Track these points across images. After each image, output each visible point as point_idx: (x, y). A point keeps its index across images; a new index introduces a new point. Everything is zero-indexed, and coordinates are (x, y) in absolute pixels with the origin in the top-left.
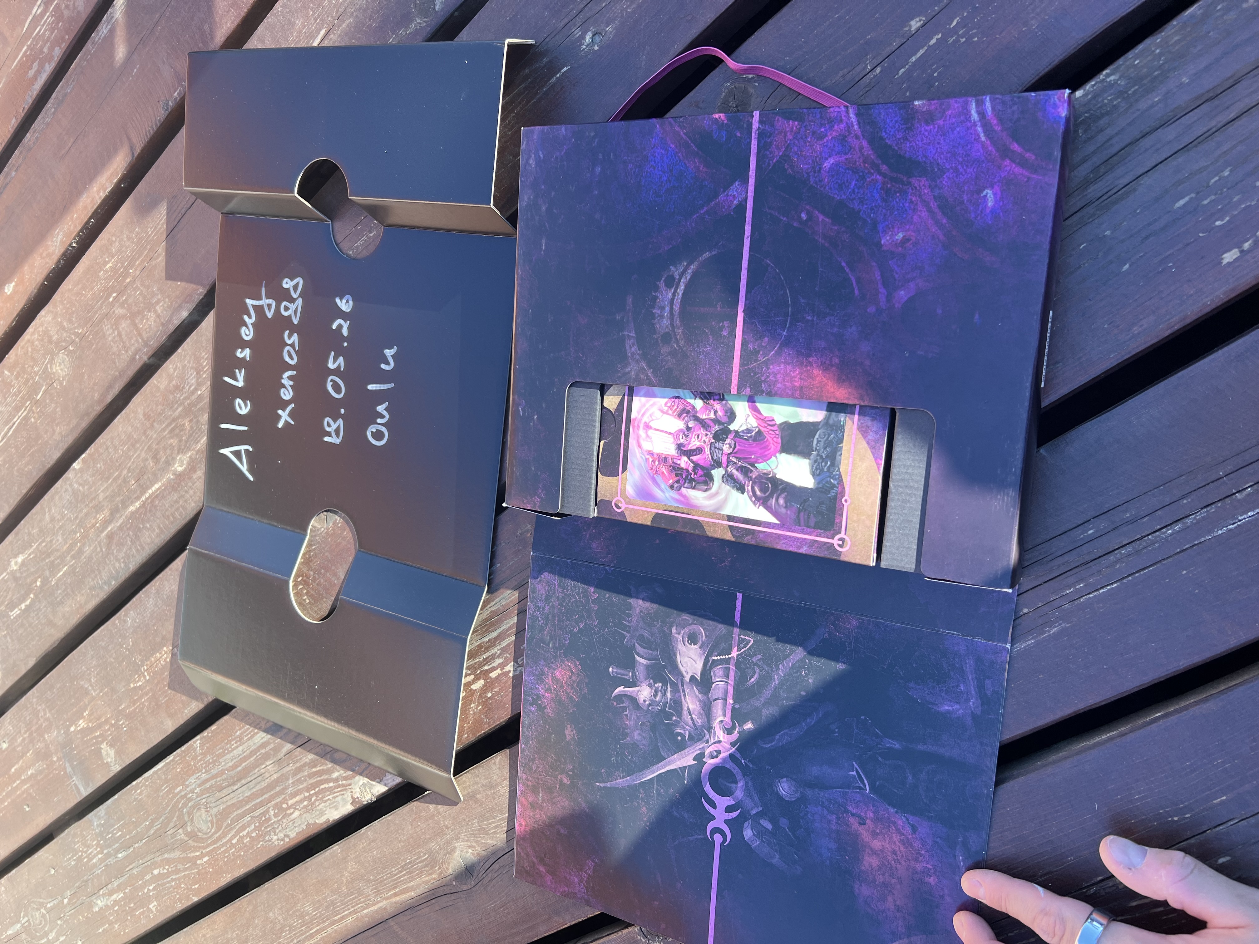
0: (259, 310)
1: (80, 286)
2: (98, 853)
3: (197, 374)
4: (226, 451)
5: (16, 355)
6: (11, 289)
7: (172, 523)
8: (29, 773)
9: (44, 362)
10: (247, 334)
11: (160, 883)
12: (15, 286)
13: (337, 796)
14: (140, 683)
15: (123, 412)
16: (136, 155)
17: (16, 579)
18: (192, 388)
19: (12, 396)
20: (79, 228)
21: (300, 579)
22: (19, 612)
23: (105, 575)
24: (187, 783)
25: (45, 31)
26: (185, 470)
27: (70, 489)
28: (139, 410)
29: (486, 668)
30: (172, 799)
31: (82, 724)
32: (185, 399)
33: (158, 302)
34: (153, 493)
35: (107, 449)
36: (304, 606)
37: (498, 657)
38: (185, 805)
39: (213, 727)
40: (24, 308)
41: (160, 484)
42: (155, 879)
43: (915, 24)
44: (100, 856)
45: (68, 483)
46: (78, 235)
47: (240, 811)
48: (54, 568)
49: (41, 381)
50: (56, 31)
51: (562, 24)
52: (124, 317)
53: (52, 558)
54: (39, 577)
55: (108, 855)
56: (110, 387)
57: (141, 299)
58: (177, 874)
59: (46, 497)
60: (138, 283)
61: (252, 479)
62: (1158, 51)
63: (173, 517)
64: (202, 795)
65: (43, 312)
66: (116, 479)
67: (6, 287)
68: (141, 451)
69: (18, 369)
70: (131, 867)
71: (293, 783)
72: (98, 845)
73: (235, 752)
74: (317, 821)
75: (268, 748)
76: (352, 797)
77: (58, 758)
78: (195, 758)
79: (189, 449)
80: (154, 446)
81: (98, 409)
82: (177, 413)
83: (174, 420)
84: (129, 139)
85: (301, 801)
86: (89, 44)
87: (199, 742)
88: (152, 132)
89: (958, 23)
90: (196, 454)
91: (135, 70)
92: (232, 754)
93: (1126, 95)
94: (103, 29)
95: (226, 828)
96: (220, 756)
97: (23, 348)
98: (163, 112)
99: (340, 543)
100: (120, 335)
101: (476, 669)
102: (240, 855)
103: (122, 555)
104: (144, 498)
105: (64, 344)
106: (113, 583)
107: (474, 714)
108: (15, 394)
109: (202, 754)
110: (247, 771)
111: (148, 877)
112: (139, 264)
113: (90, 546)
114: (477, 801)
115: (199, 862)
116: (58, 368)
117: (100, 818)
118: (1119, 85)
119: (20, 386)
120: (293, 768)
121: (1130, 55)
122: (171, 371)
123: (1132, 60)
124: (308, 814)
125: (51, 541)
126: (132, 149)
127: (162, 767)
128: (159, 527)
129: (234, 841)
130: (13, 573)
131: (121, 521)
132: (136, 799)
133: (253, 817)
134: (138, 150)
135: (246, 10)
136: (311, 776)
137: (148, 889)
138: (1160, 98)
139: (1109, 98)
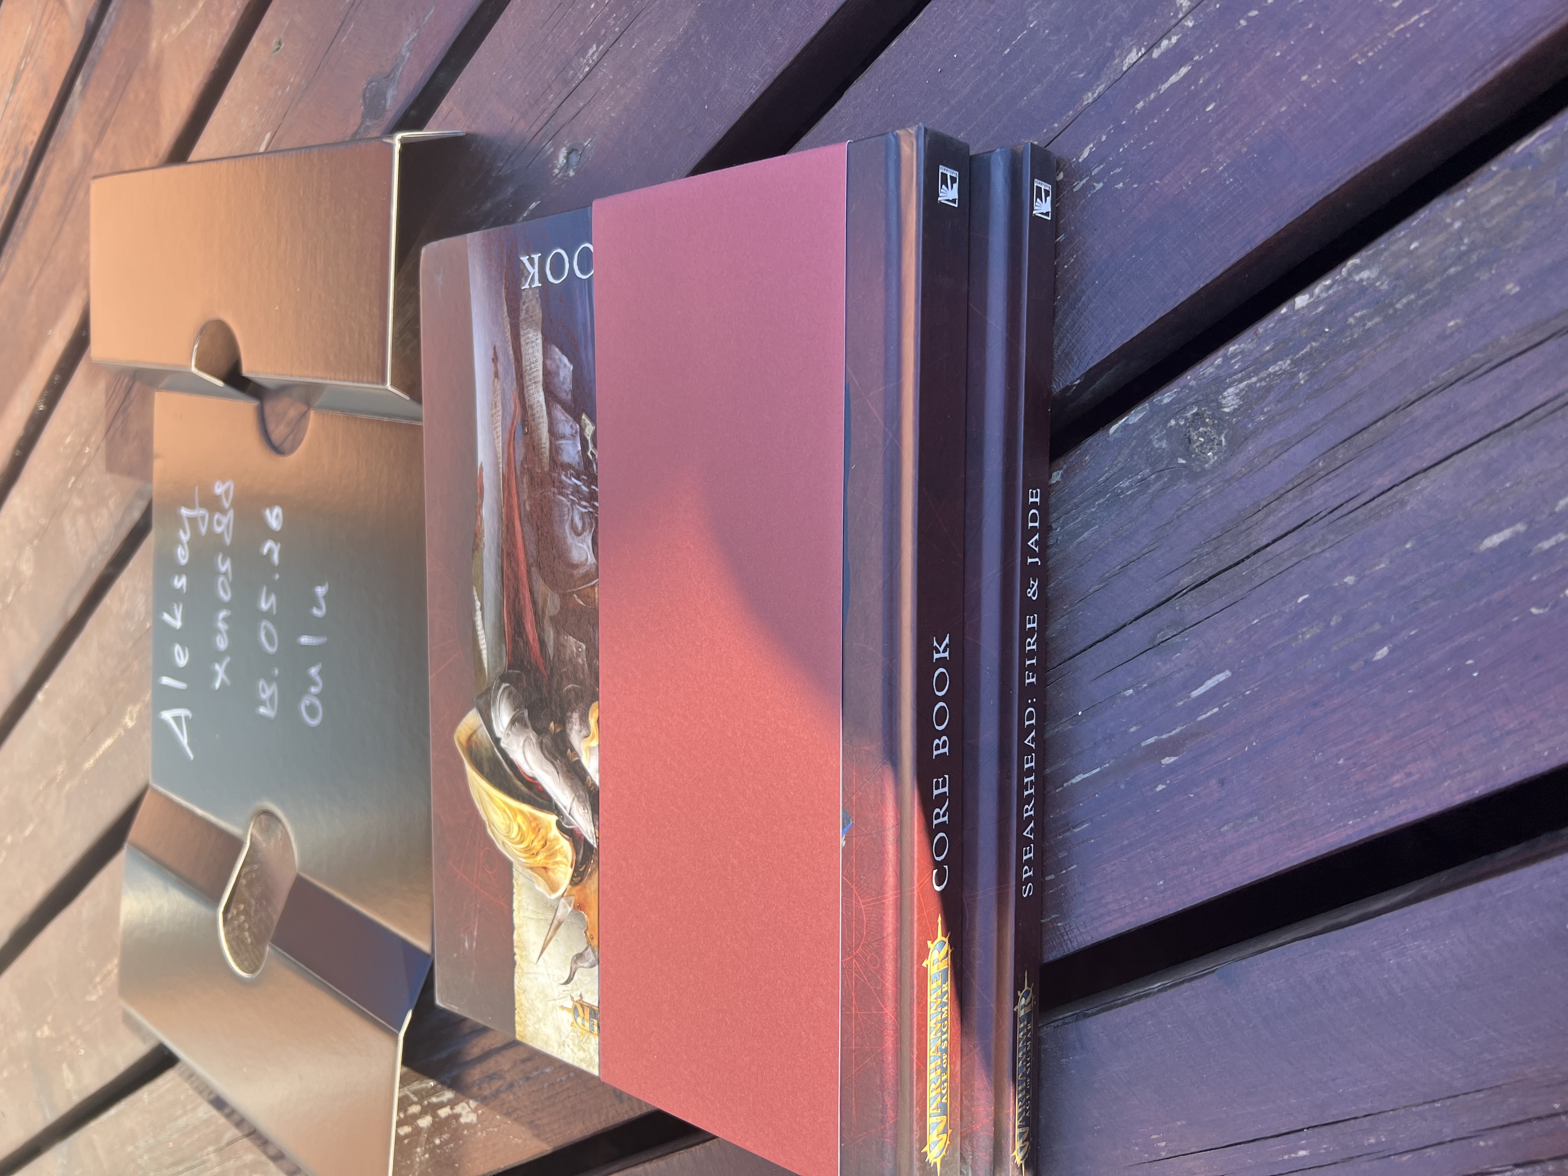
0: (194, 524)
4: (168, 715)
10: (182, 555)
14: (95, 998)
20: (43, 385)
26: (135, 726)
27: (35, 726)
28: (94, 637)
29: (434, 1100)
30: (124, 1159)
31: (46, 1030)
33: (110, 496)
34: (107, 750)
35: (66, 682)
39: (159, 1081)
41: (111, 740)
45: (34, 716)
46: (43, 393)
51: (530, 134)
52: (80, 510)
60: (93, 467)
61: (193, 758)
63: (125, 785)
65: (14, 490)
73: (180, 1120)
75: (214, 1126)
77: (27, 1066)
78: (144, 1114)
79: (138, 700)
87: (148, 1094)
90: (145, 708)
92: (177, 1123)
93: (1391, 311)
100: (77, 533)
104: (98, 754)
105: (30, 536)
109: (150, 1112)
112: (94, 442)
116: (25, 566)
117: (64, 1156)
122: (123, 591)
131: (78, 780)
138: (1459, 321)
139: (1358, 315)
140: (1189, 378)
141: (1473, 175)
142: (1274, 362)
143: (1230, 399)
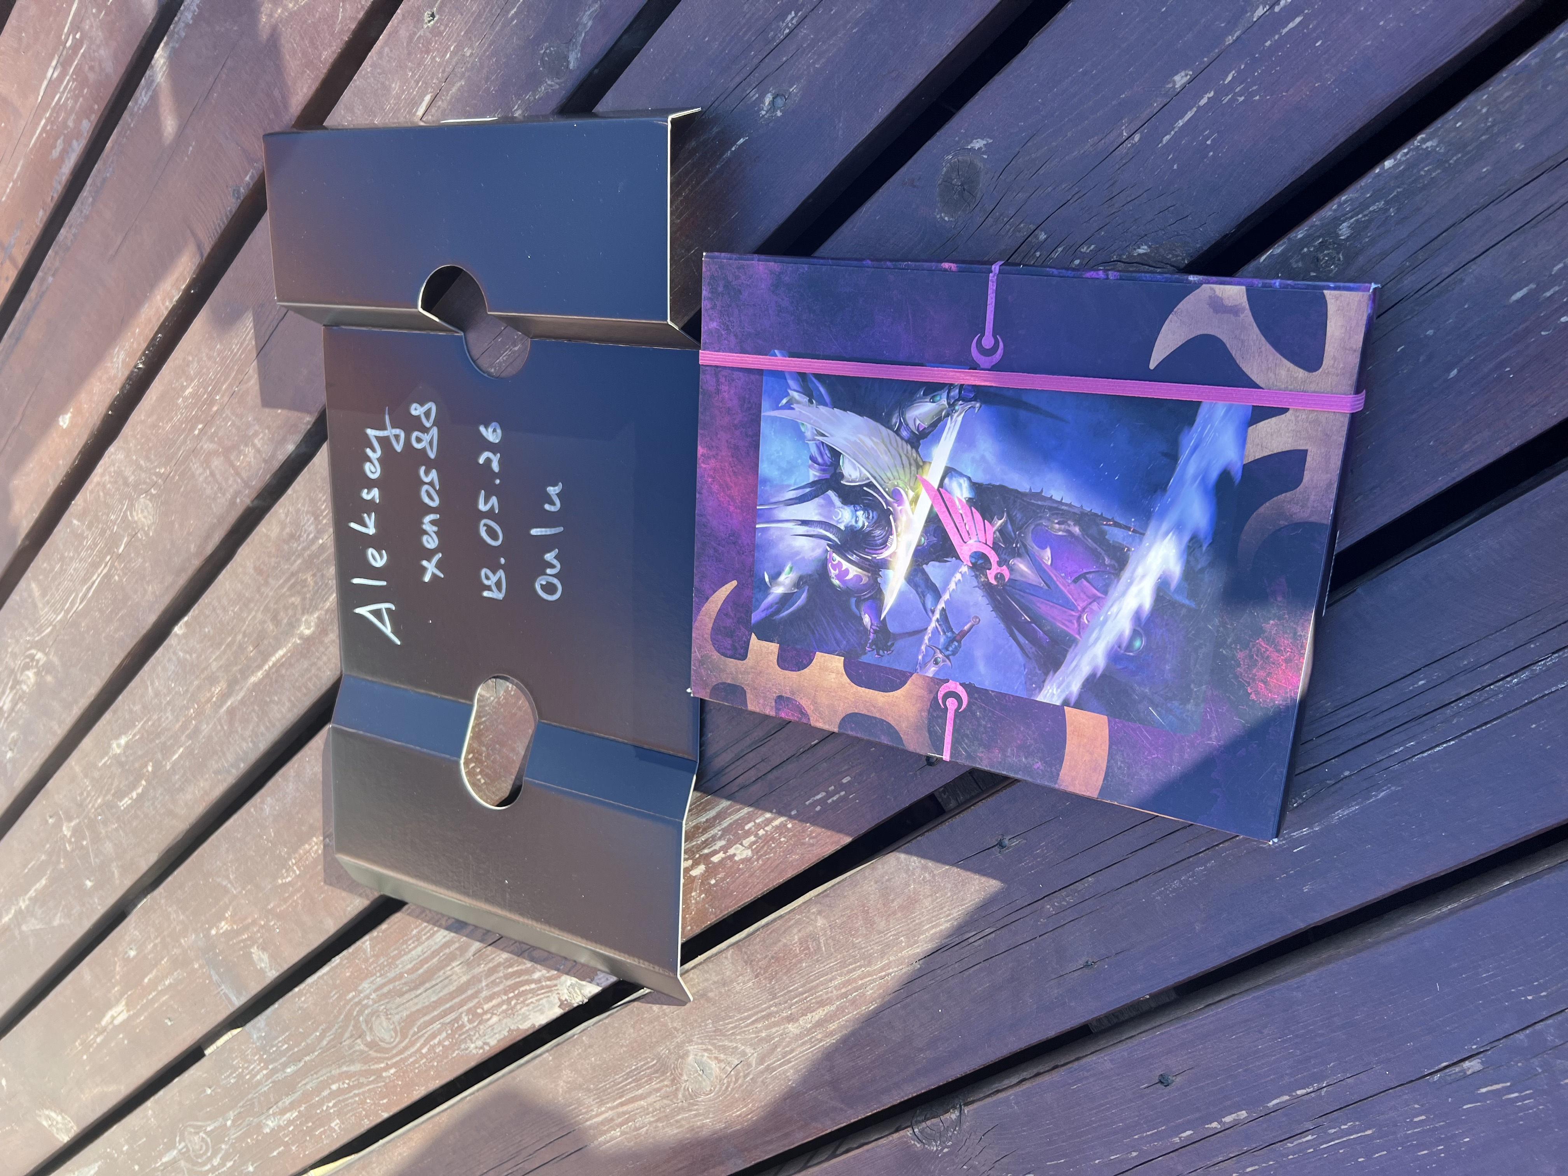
0: (385, 442)
1: (155, 417)
2: (262, 1069)
3: (315, 519)
4: (363, 611)
5: (85, 501)
6: (67, 422)
7: (305, 695)
8: (167, 982)
9: (121, 509)
10: (373, 470)
11: (341, 1098)
12: (72, 419)
13: (541, 999)
14: (289, 879)
15: (229, 566)
16: (205, 255)
17: (121, 764)
18: (311, 536)
19: (87, 550)
20: (144, 345)
21: (471, 756)
22: (130, 802)
23: (230, 757)
24: (360, 988)
25: (67, 99)
26: (314, 632)
27: (174, 658)
28: (248, 564)
29: (706, 851)
30: (344, 1006)
31: (224, 926)
32: (304, 549)
33: (256, 434)
34: (278, 660)
35: (214, 610)
36: (479, 786)
37: (720, 839)
38: (361, 1013)
39: (384, 926)
40: (86, 443)
41: (285, 650)
42: (333, 1095)
43: (1180, 79)
44: (265, 1072)
45: (171, 651)
46: (144, 354)
47: (427, 1018)
48: (167, 750)
49: (122, 532)
50: (81, 99)
51: (732, 85)
52: (215, 453)
53: (163, 739)
54: (150, 760)
55: (275, 1071)
56: (208, 536)
57: (234, 431)
58: (360, 1088)
59: (147, 668)
60: (228, 412)
61: (399, 643)
62: (1484, 110)
63: (306, 687)
64: (379, 1001)
65: (111, 449)
66: (229, 645)
67: (60, 419)
68: (257, 612)
69: (89, 518)
70: (304, 1082)
71: (487, 985)
72: (261, 1060)
73: (413, 952)
74: (521, 1027)
75: (452, 948)
76: (559, 999)
77: (200, 965)
78: (366, 960)
79: (316, 608)
80: (272, 605)
81: (196, 563)
82: (295, 567)
83: (293, 575)
84: (194, 234)
85: (499, 1005)
86: (126, 115)
87: (368, 943)
88: (223, 227)
89: (1233, 77)
90: (326, 614)
91: (191, 148)
92: (410, 956)
93: (1447, 165)
94: (142, 97)
95: (412, 1036)
96: (395, 958)
97: (92, 492)
98: (234, 200)
99: (515, 714)
100: (212, 474)
101: (694, 853)
102: (433, 1065)
103: (248, 733)
104: (266, 667)
105: (144, 487)
106: (242, 765)
107: (697, 903)
108: (90, 548)
109: (374, 956)
110: (430, 975)
111: (326, 1093)
112: (227, 389)
113: (208, 724)
114: (708, 1000)
115: (384, 1074)
116: (140, 516)
117: (259, 1030)
118: (1437, 153)
119: (95, 539)
120: (486, 969)
121: (1450, 115)
122: (283, 516)
123: (1452, 123)
124: (508, 1020)
125: (159, 719)
126: (199, 247)
127: (328, 973)
128: (290, 700)
129: (424, 1051)
130: (116, 757)
131: (242, 694)
132: (300, 1008)
133: (443, 1024)
134: (207, 249)
135: (325, 71)
136: (507, 977)
137: (328, 1107)
138: (1488, 168)
139: (1426, 169)
140: (1315, 219)
141: (1492, 79)
142: (1374, 204)
143: (1344, 230)
